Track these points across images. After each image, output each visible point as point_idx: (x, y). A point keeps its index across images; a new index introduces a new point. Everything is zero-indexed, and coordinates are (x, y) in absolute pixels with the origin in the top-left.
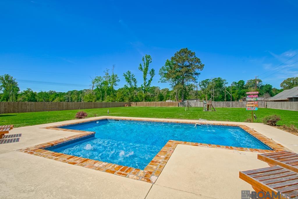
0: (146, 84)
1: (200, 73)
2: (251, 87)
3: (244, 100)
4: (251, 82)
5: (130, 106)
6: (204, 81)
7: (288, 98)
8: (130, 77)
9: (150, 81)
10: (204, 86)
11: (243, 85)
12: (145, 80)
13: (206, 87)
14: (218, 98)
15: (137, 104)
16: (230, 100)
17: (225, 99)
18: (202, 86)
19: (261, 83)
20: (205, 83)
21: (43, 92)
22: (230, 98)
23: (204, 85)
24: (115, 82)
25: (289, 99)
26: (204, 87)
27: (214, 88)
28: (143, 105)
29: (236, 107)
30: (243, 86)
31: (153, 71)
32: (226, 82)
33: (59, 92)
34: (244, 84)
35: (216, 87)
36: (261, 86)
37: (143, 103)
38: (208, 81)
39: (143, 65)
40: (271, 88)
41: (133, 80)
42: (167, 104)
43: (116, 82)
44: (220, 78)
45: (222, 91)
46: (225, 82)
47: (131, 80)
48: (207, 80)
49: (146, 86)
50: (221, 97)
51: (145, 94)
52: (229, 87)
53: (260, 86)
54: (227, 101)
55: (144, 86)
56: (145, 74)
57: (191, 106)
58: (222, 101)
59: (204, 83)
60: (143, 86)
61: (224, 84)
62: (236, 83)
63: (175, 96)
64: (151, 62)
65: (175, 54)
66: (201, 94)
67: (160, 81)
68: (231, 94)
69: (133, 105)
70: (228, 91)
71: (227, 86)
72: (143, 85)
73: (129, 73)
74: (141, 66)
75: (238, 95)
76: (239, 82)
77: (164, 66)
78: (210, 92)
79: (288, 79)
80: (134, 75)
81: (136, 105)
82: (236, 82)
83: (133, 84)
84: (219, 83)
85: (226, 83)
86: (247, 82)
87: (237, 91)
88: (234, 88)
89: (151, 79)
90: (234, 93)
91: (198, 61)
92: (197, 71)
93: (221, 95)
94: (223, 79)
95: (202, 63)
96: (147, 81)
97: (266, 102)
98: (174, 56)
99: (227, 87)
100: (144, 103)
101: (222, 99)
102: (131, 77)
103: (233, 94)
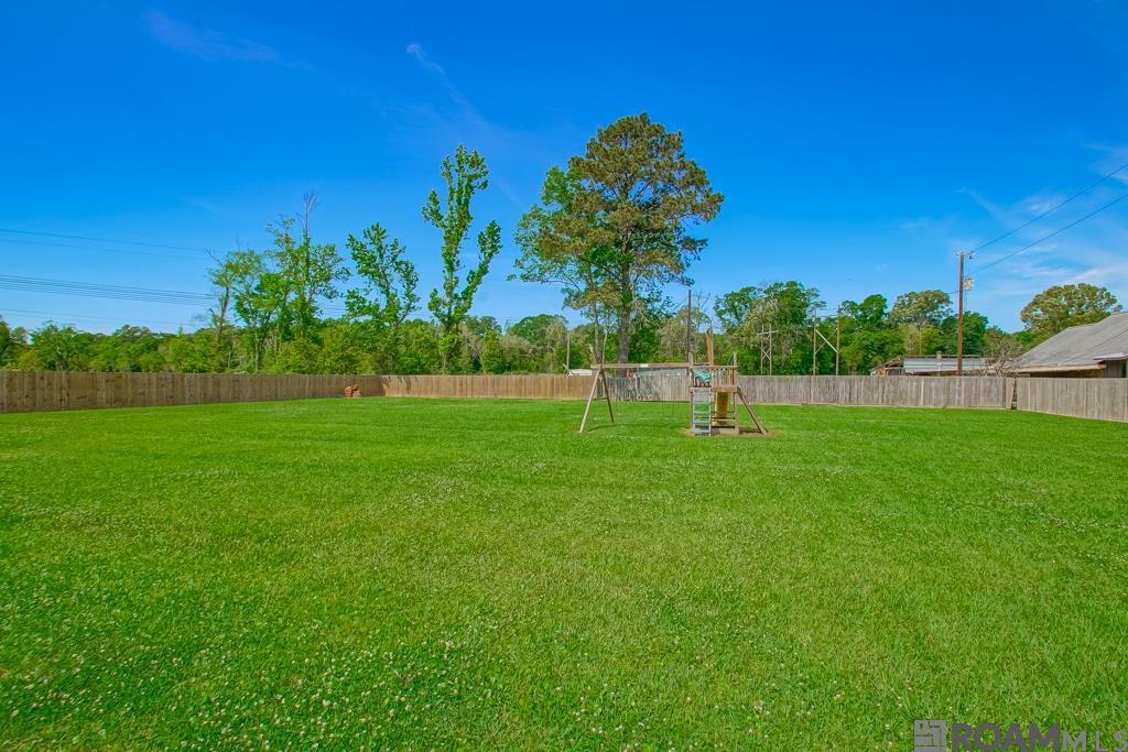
0: (458, 291)
1: (703, 242)
2: (910, 321)
3: (896, 369)
4: (910, 300)
5: (381, 392)
6: (733, 294)
7: (1100, 363)
8: (381, 256)
9: (476, 277)
10: (736, 314)
11: (882, 313)
12: (451, 269)
13: (743, 318)
14: (787, 362)
15: (409, 383)
16: (832, 371)
17: (814, 368)
18: (727, 316)
19: (946, 308)
20: (739, 301)
21: (60, 328)
22: (832, 366)
23: (733, 309)
24: (327, 279)
25: (1104, 366)
26: (733, 319)
27: (773, 323)
28: (438, 392)
29: (867, 401)
30: (879, 318)
31: (494, 231)
32: (818, 300)
33: (163, 335)
34: (885, 311)
35: (781, 319)
36: (946, 320)
37: (438, 383)
38: (751, 295)
39: (443, 198)
40: (983, 327)
41: (398, 269)
42: (549, 384)
43: (332, 282)
44: (794, 284)
45: (804, 337)
46: (813, 300)
47: (387, 272)
48: (748, 290)
49: (456, 295)
50: (800, 360)
51: (449, 337)
52: (830, 320)
53: (944, 318)
54: (821, 374)
55: (448, 300)
56: (453, 239)
57: (657, 394)
58: (802, 374)
59: (736, 303)
60: (439, 296)
61: (809, 309)
62: (852, 306)
63: (591, 348)
64: (485, 185)
65: (589, 146)
66: (725, 345)
67: (519, 272)
68: (835, 346)
69: (396, 387)
70: (826, 335)
71: (822, 314)
72: (442, 295)
73: (378, 233)
74: (436, 203)
75: (861, 354)
76: (867, 300)
77: (541, 205)
78: (759, 337)
79: (1049, 293)
80: (400, 247)
81: (408, 389)
82: (853, 303)
83: (398, 285)
84: (792, 304)
85: (817, 305)
86: (895, 300)
87: (857, 335)
88: (846, 324)
89: (483, 270)
90: (847, 344)
91: (696, 179)
92: (691, 226)
93: (799, 352)
94: (807, 286)
95: (710, 190)
96: (462, 275)
97: (1010, 381)
98: (582, 154)
99: (823, 319)
100: (445, 378)
101: (803, 368)
102: (388, 254)
103: (845, 350)
